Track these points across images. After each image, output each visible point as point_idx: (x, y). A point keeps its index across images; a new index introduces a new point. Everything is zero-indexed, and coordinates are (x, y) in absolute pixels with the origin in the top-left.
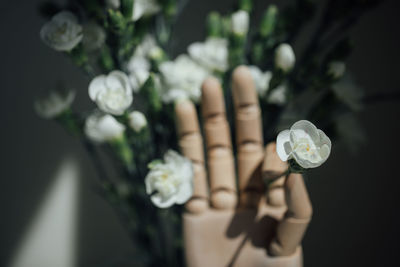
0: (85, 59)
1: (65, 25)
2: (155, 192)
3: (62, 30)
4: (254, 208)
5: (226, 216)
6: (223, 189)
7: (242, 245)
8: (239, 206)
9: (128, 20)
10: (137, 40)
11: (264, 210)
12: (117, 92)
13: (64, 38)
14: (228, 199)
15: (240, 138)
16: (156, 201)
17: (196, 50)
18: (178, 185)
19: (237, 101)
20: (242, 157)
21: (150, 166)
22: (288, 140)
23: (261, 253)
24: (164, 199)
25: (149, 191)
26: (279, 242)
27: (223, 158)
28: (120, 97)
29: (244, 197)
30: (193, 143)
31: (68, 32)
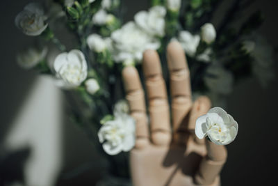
0: (52, 36)
1: (34, 15)
2: (106, 141)
3: (31, 20)
4: (184, 146)
5: (163, 151)
6: (160, 130)
7: (174, 173)
8: (172, 143)
9: (84, 6)
10: (94, 10)
11: (191, 147)
12: (76, 67)
13: (34, 27)
14: (164, 138)
15: (174, 93)
16: (107, 148)
17: (141, 18)
18: (123, 137)
19: (171, 67)
20: (176, 107)
21: (102, 122)
22: (205, 121)
23: (188, 180)
24: (113, 148)
25: (101, 140)
26: (201, 176)
27: (160, 107)
28: (78, 72)
29: (177, 137)
30: (137, 97)
31: (36, 22)
